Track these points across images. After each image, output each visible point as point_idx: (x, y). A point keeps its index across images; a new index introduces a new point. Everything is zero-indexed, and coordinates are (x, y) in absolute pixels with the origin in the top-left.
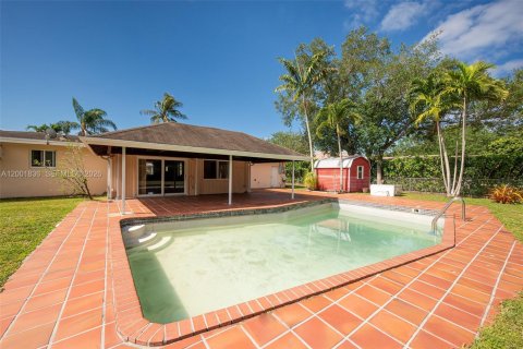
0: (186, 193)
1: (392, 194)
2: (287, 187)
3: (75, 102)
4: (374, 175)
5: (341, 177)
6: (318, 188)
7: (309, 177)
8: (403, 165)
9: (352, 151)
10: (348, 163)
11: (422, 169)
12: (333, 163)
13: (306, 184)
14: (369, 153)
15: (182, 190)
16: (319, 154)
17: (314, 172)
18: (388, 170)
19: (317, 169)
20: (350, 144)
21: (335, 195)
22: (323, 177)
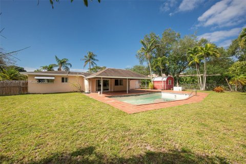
0: (109, 90)
1: (181, 90)
2: (142, 88)
3: (56, 58)
4: (176, 83)
5: (162, 84)
6: (154, 88)
7: (150, 84)
8: (186, 79)
9: (167, 74)
10: (165, 79)
11: (193, 81)
12: (159, 79)
13: (150, 87)
14: (174, 74)
15: (108, 90)
16: (154, 75)
17: (152, 82)
18: (181, 81)
19: (154, 81)
20: (166, 71)
21: (160, 90)
22: (156, 84)
